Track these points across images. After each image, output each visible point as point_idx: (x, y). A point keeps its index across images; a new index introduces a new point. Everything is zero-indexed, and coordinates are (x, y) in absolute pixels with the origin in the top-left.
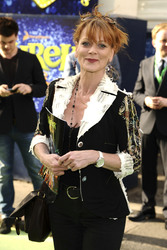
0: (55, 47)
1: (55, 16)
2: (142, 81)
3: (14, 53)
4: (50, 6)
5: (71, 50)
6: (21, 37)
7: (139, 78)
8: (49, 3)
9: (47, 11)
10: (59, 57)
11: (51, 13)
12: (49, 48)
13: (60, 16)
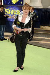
0: (16, 11)
5: (19, 11)
6: (11, 9)
8: (15, 3)
13: (17, 5)
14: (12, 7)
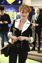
0: (13, 13)
1: (13, 6)
2: (33, 20)
3: (4, 14)
4: (12, 4)
5: (16, 13)
6: (5, 10)
7: (32, 19)
8: (11, 3)
9: (11, 5)
10: (14, 15)
11: (12, 5)
12: (12, 13)
13: (14, 6)
14: (8, 8)
